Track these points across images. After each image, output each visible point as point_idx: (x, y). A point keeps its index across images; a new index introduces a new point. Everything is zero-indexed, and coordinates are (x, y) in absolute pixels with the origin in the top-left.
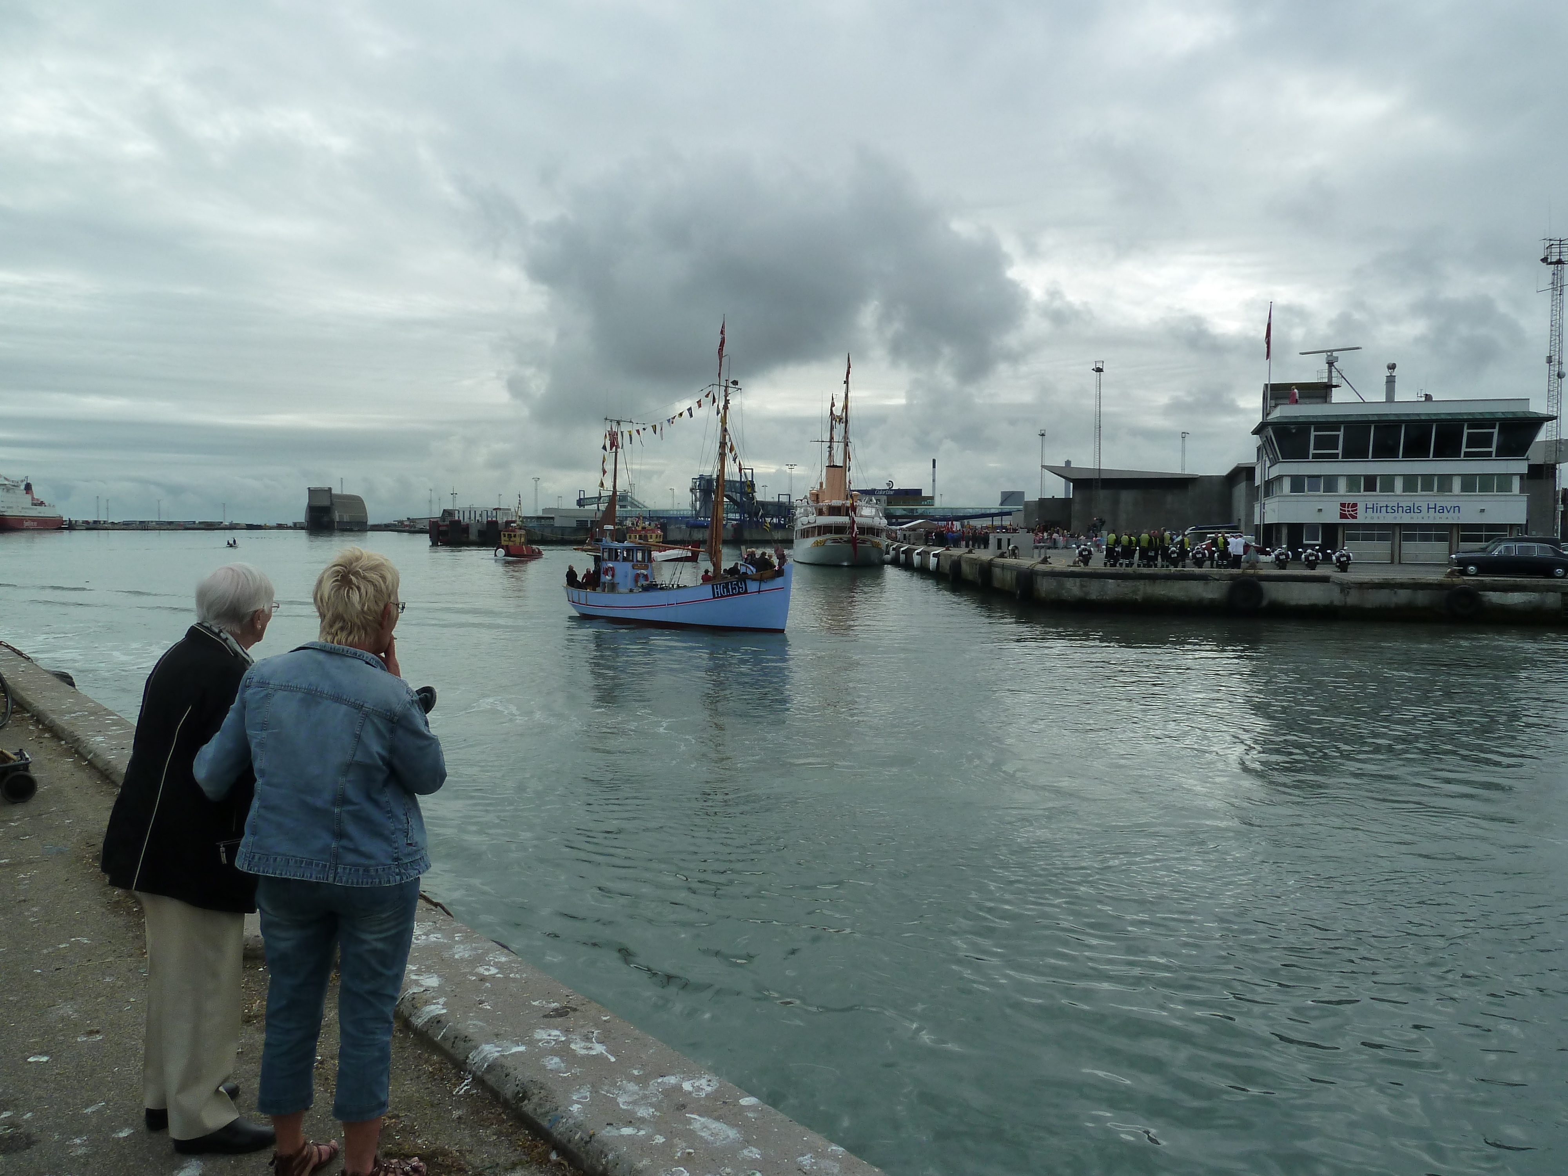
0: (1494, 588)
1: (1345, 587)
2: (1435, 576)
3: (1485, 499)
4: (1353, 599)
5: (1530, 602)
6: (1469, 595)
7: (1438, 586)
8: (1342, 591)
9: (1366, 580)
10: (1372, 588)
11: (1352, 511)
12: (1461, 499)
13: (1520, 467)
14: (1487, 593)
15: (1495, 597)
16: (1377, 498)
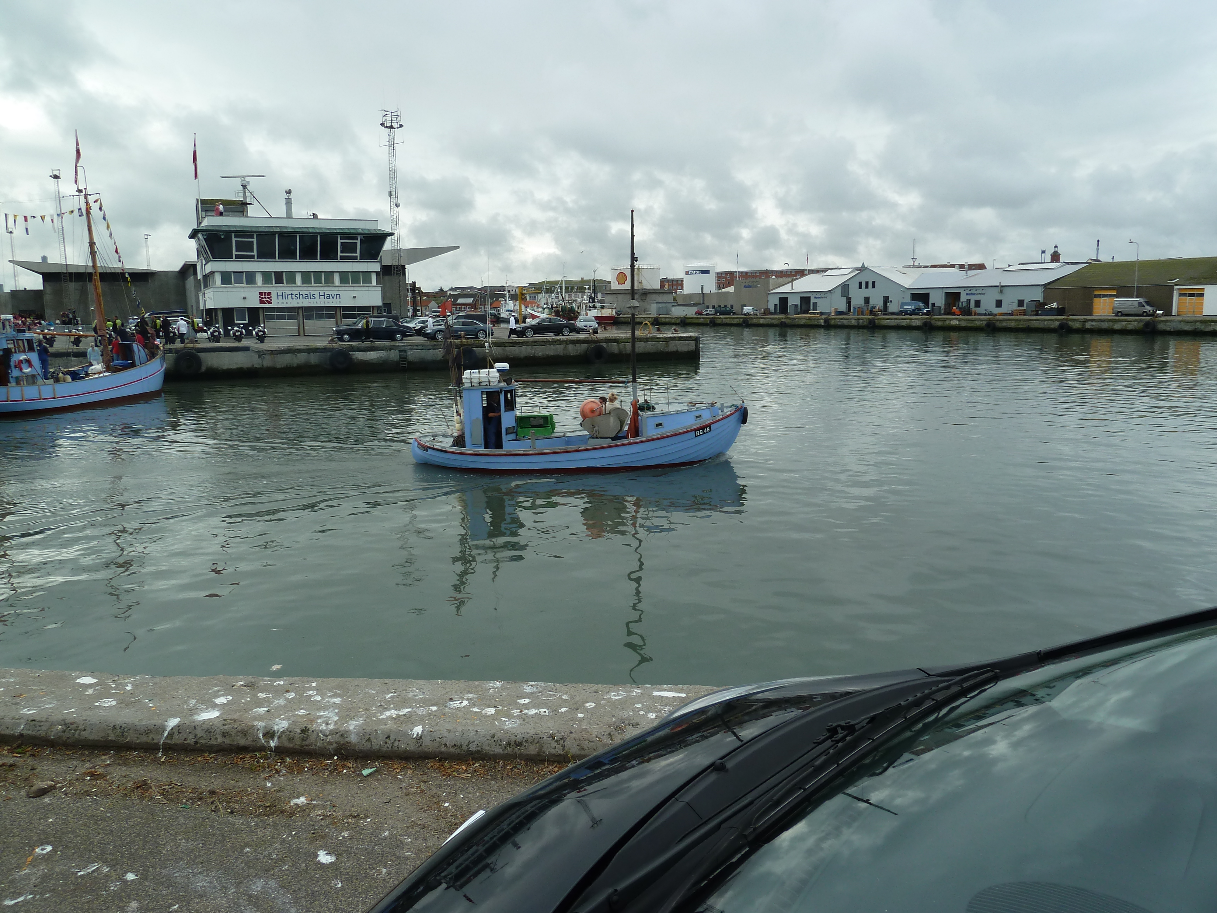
0: (359, 350)
1: (261, 354)
2: (322, 343)
3: (356, 289)
4: (267, 362)
5: (381, 357)
6: (344, 355)
7: (324, 350)
8: (259, 356)
9: (275, 348)
10: (280, 353)
11: (268, 298)
12: (340, 289)
13: (375, 267)
14: (354, 353)
15: (359, 356)
16: (284, 288)
